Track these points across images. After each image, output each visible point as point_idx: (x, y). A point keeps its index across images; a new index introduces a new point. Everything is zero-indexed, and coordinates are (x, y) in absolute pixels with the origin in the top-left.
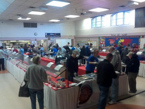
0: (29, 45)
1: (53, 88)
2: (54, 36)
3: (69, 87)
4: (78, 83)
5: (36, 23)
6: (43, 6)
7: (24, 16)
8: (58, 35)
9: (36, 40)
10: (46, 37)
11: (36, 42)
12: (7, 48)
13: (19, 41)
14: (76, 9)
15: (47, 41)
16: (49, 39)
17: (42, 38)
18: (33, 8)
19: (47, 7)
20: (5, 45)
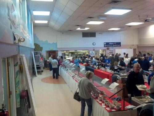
0: (87, 55)
1: (107, 108)
2: (113, 46)
3: (125, 109)
4: (137, 106)
5: (95, 32)
6: (101, 15)
7: (83, 27)
8: (118, 44)
9: (94, 50)
10: (104, 47)
11: (94, 52)
12: (66, 57)
13: (78, 51)
14: (139, 16)
15: (106, 51)
16: (108, 49)
17: (100, 48)
18: (91, 18)
19: (106, 16)
20: (65, 54)
